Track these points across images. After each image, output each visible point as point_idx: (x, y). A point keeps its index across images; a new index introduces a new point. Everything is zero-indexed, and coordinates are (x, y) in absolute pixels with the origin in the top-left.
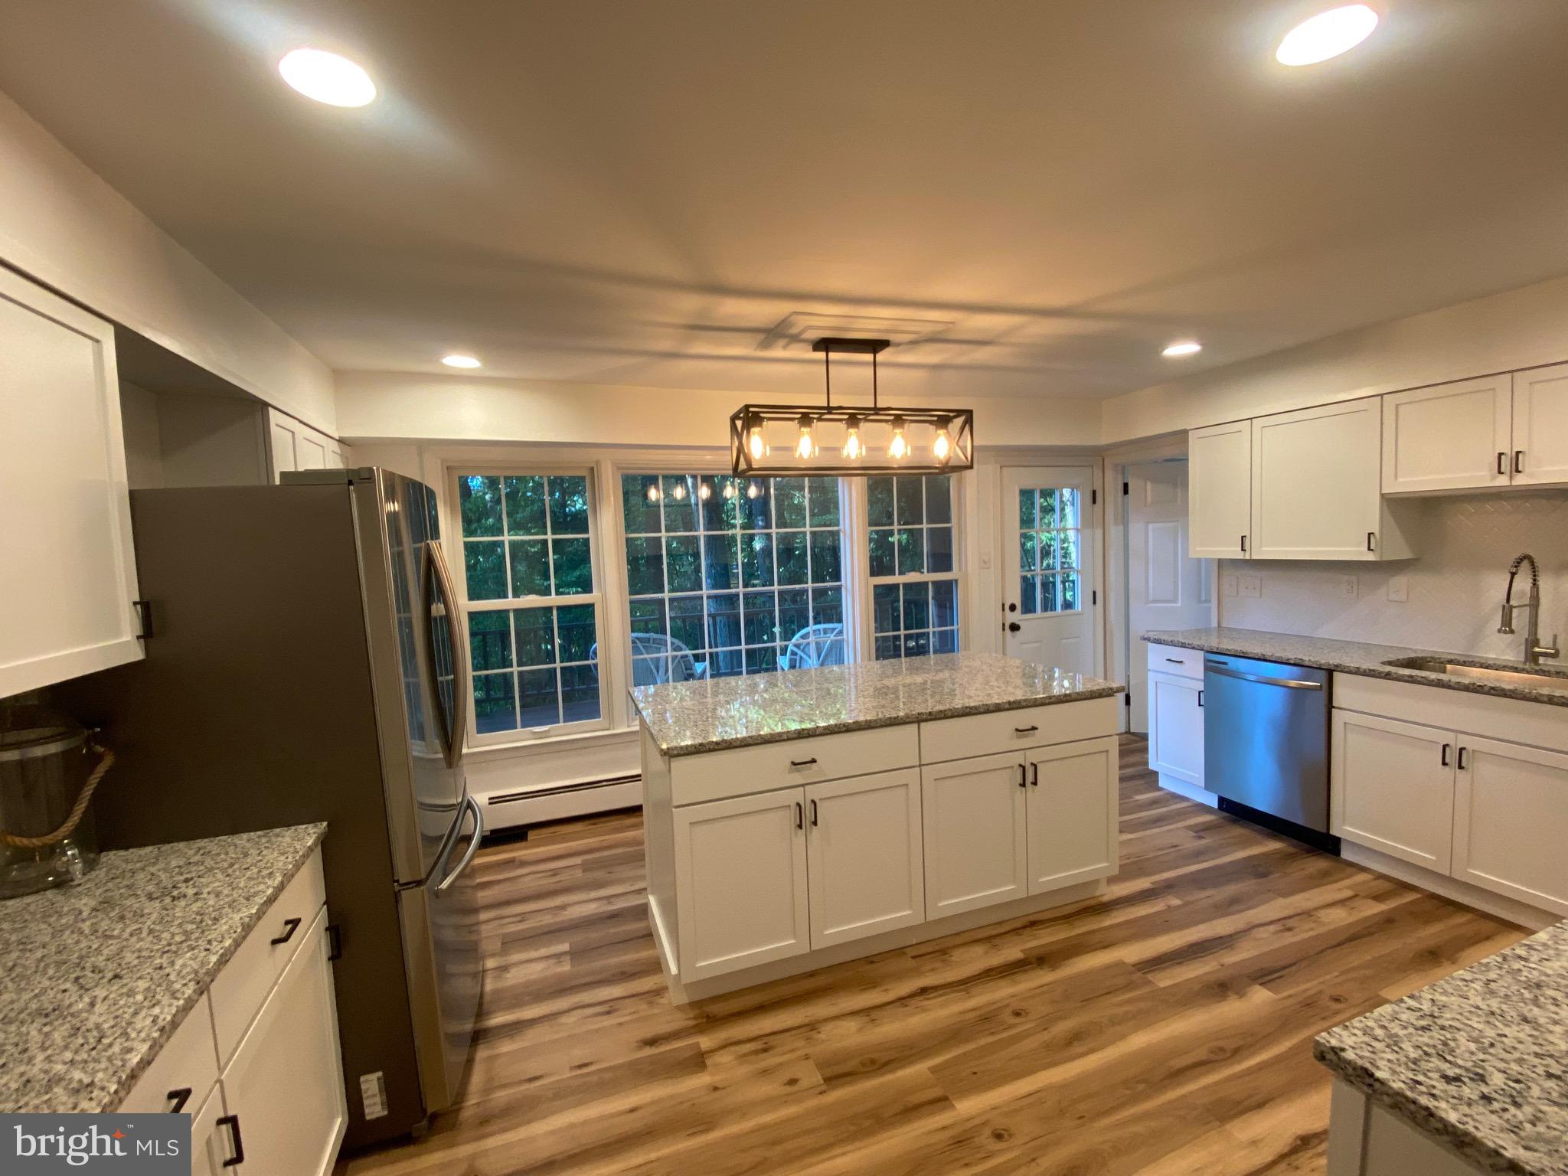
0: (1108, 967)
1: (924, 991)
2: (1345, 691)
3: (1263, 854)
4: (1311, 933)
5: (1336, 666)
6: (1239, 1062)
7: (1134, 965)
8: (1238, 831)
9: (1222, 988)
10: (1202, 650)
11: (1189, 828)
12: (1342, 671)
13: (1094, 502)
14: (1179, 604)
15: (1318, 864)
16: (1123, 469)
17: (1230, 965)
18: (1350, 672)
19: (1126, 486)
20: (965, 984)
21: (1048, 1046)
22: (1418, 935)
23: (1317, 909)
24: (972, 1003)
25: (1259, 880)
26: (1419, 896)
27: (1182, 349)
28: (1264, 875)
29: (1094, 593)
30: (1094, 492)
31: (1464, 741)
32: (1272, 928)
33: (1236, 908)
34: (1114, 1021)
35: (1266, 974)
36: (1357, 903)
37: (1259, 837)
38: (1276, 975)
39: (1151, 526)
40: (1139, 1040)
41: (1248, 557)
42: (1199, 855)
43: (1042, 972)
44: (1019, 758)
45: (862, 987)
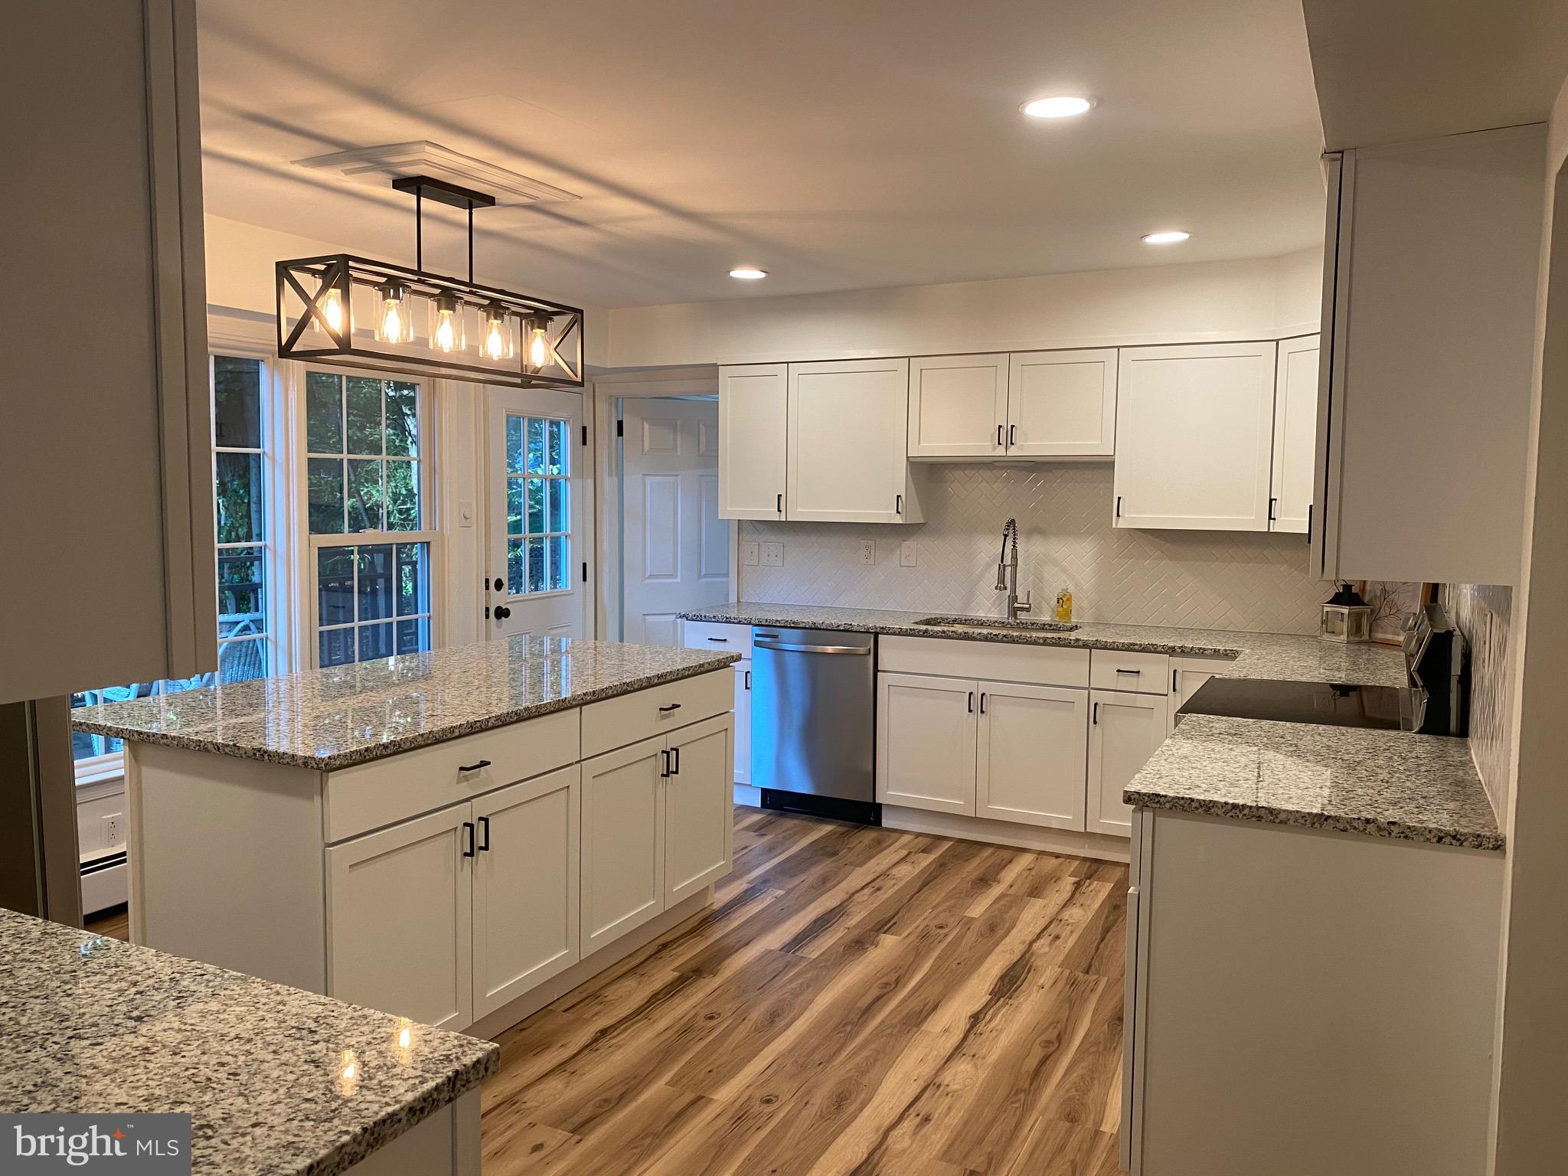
0: (761, 958)
1: (603, 1033)
2: (890, 653)
3: (823, 837)
4: (896, 888)
5: (882, 628)
6: (904, 986)
7: (781, 950)
8: (790, 823)
9: (859, 944)
10: (750, 624)
11: (747, 829)
12: (887, 634)
13: (584, 443)
14: (679, 580)
15: (869, 836)
16: (616, 401)
17: (855, 926)
18: (894, 634)
19: (620, 424)
20: (642, 1012)
21: (757, 1030)
22: (966, 871)
23: (890, 868)
24: (662, 1025)
25: (833, 859)
26: (952, 843)
27: (747, 274)
28: (835, 854)
29: (585, 565)
30: (584, 429)
31: (984, 688)
32: (866, 891)
33: (829, 885)
34: (796, 994)
35: (884, 924)
36: (913, 857)
37: (810, 824)
38: (891, 923)
39: (648, 480)
40: (825, 999)
41: (783, 519)
42: (771, 850)
43: (706, 980)
44: (661, 744)
45: (534, 1053)
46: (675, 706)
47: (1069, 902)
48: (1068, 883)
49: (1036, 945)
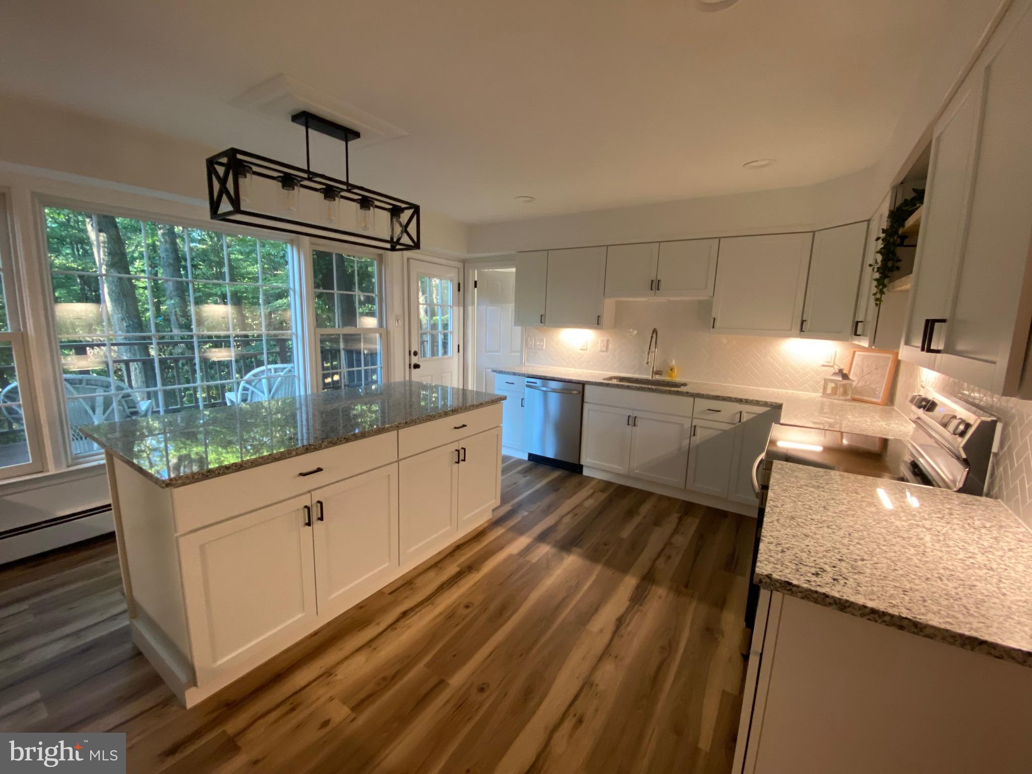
0: (505, 561)
1: (404, 614)
2: (590, 394)
3: (554, 479)
4: (583, 516)
5: (586, 381)
6: (581, 589)
7: (518, 555)
8: (540, 470)
10: (523, 376)
11: (519, 473)
12: (589, 384)
13: (459, 290)
15: (575, 480)
18: (593, 384)
19: (476, 283)
20: (429, 599)
21: (490, 620)
22: (621, 505)
23: (584, 501)
24: (439, 609)
26: (616, 487)
28: (557, 491)
29: (459, 346)
30: (459, 284)
31: (636, 414)
32: (569, 516)
33: (551, 510)
34: (519, 591)
35: (575, 540)
36: (596, 494)
37: (549, 471)
40: (534, 596)
41: (543, 326)
42: (528, 485)
43: (473, 575)
44: (456, 446)
45: (359, 628)
46: (464, 426)
47: (675, 532)
48: (674, 518)
49: (658, 562)
